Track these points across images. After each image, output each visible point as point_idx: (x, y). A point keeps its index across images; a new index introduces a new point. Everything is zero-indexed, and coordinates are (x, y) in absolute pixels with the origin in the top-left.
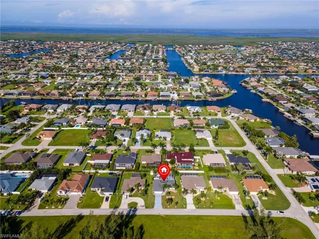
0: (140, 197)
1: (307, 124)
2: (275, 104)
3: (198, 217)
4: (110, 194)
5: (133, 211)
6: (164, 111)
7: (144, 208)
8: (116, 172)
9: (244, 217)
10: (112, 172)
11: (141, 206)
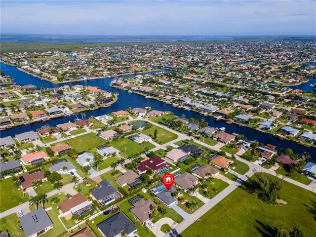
0: (162, 217)
1: (193, 109)
2: (157, 99)
3: (219, 205)
4: (134, 233)
5: (173, 233)
6: (75, 129)
7: (177, 224)
8: (109, 208)
9: (240, 187)
10: (104, 211)
11: (173, 224)
